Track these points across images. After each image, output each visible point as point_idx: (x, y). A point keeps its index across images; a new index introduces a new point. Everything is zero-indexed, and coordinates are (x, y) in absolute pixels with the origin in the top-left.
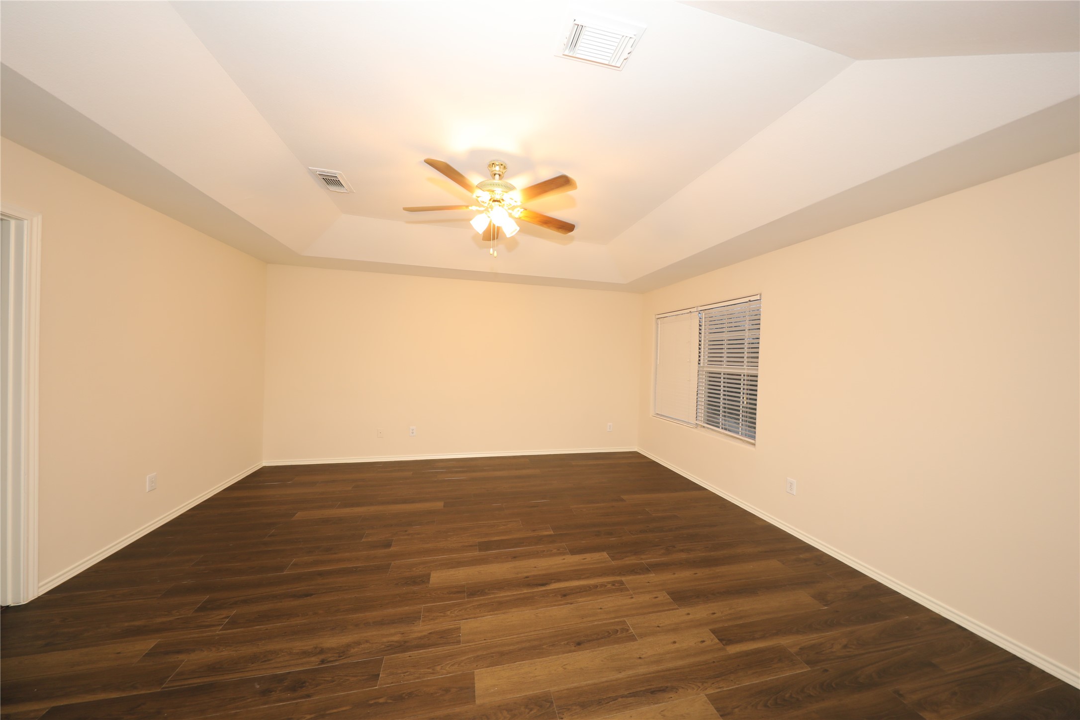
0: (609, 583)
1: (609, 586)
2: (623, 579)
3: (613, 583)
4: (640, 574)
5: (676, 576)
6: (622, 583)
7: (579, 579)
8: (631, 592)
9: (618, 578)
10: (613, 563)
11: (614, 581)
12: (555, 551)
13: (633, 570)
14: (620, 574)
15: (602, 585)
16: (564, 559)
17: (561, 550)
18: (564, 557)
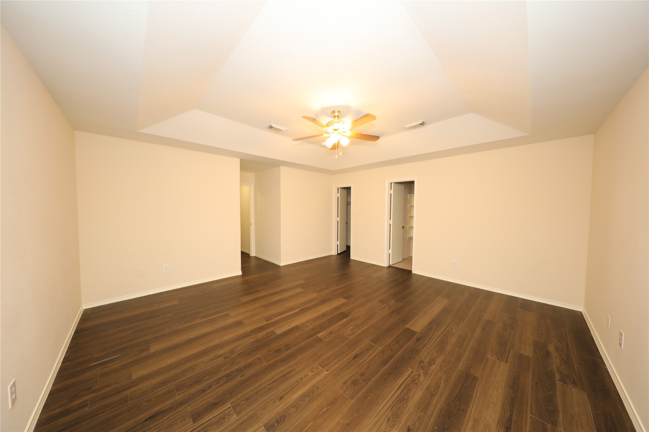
0: (274, 319)
1: (273, 318)
2: (266, 323)
3: (271, 319)
4: (257, 328)
5: (234, 334)
6: (267, 321)
7: (288, 316)
8: (262, 319)
9: (269, 322)
10: (272, 329)
11: (271, 320)
12: (308, 324)
13: (261, 329)
14: (268, 324)
15: (276, 317)
16: (300, 322)
17: (305, 326)
18: (301, 323)
